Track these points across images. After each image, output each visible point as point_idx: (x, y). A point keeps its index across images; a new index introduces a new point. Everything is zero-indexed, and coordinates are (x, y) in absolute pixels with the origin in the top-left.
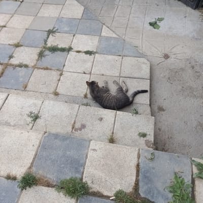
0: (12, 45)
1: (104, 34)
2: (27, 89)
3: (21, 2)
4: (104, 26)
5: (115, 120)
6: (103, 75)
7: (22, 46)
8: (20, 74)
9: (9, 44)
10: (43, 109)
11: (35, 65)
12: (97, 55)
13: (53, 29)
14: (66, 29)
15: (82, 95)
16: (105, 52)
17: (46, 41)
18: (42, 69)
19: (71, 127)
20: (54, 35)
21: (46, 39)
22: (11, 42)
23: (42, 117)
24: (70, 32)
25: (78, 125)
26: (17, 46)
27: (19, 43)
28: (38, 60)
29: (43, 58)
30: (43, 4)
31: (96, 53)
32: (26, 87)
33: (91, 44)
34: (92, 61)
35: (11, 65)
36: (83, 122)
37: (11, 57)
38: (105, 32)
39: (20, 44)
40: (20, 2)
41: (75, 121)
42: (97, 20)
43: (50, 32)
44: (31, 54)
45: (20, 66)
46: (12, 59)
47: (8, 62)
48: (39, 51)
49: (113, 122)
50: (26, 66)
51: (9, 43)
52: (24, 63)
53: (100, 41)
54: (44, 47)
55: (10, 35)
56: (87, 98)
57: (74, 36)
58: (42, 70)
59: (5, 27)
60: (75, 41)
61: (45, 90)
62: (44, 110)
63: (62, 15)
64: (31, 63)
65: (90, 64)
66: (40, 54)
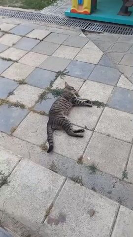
0: (17, 81)
1: (121, 84)
2: (15, 134)
3: (41, 41)
4: (122, 76)
5: (115, 222)
6: (109, 135)
7: (26, 84)
8: (14, 115)
9: (14, 80)
10: (16, 171)
11: (33, 107)
12: (106, 108)
13: (64, 71)
14: (78, 73)
15: (76, 158)
16: (117, 107)
17: (52, 83)
18: (38, 113)
19: (44, 213)
20: (63, 77)
21: (53, 80)
22: (17, 78)
23: (10, 184)
24: (81, 77)
25: (54, 214)
26: (22, 83)
27: (24, 80)
28: (37, 102)
29: (44, 101)
30: (61, 45)
31: (106, 105)
32: (13, 132)
33: (102, 94)
34: (99, 114)
35: (8, 102)
36: (64, 211)
37: (11, 93)
38: (122, 83)
39: (26, 81)
40: (39, 41)
41: (52, 205)
42: (115, 68)
43: (60, 74)
44: (33, 94)
45: (17, 105)
46: (11, 96)
47: (7, 98)
48: (41, 92)
49: (111, 226)
50: (23, 107)
51: (15, 78)
52: (21, 103)
53: (113, 92)
54: (48, 89)
55: (19, 70)
56: (82, 164)
57: (84, 82)
58: (38, 115)
59: (17, 62)
60: (84, 87)
61: (33, 140)
62: (18, 173)
63: (77, 58)
64: (28, 105)
65: (95, 118)
66: (42, 95)
